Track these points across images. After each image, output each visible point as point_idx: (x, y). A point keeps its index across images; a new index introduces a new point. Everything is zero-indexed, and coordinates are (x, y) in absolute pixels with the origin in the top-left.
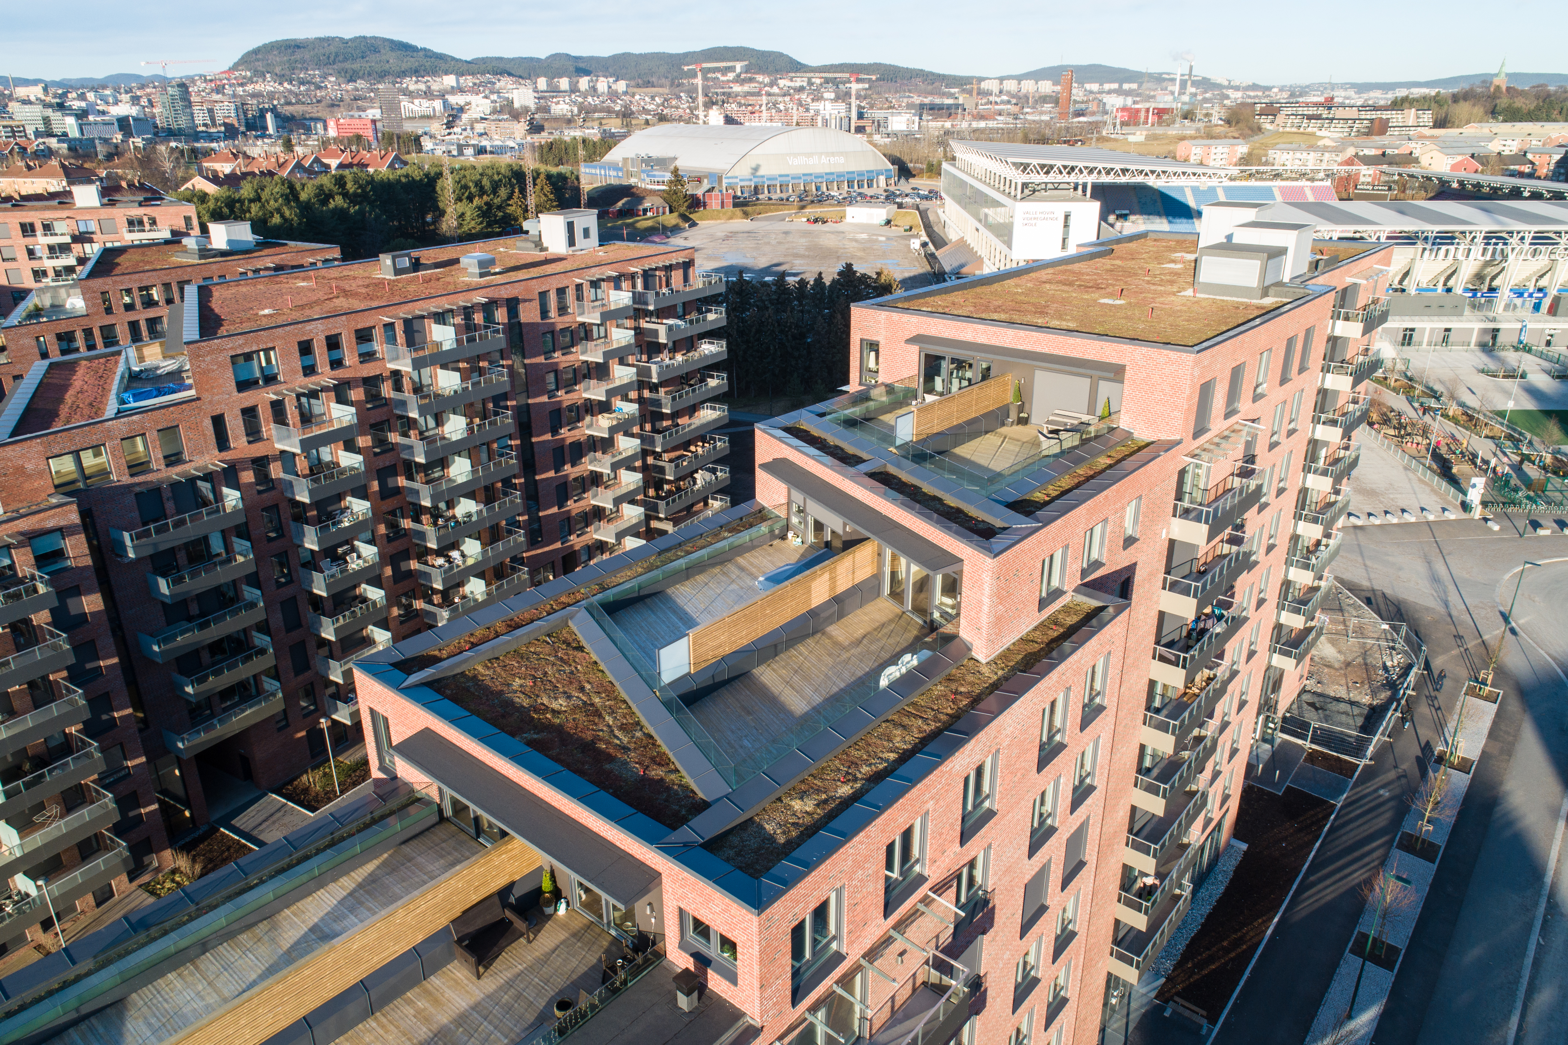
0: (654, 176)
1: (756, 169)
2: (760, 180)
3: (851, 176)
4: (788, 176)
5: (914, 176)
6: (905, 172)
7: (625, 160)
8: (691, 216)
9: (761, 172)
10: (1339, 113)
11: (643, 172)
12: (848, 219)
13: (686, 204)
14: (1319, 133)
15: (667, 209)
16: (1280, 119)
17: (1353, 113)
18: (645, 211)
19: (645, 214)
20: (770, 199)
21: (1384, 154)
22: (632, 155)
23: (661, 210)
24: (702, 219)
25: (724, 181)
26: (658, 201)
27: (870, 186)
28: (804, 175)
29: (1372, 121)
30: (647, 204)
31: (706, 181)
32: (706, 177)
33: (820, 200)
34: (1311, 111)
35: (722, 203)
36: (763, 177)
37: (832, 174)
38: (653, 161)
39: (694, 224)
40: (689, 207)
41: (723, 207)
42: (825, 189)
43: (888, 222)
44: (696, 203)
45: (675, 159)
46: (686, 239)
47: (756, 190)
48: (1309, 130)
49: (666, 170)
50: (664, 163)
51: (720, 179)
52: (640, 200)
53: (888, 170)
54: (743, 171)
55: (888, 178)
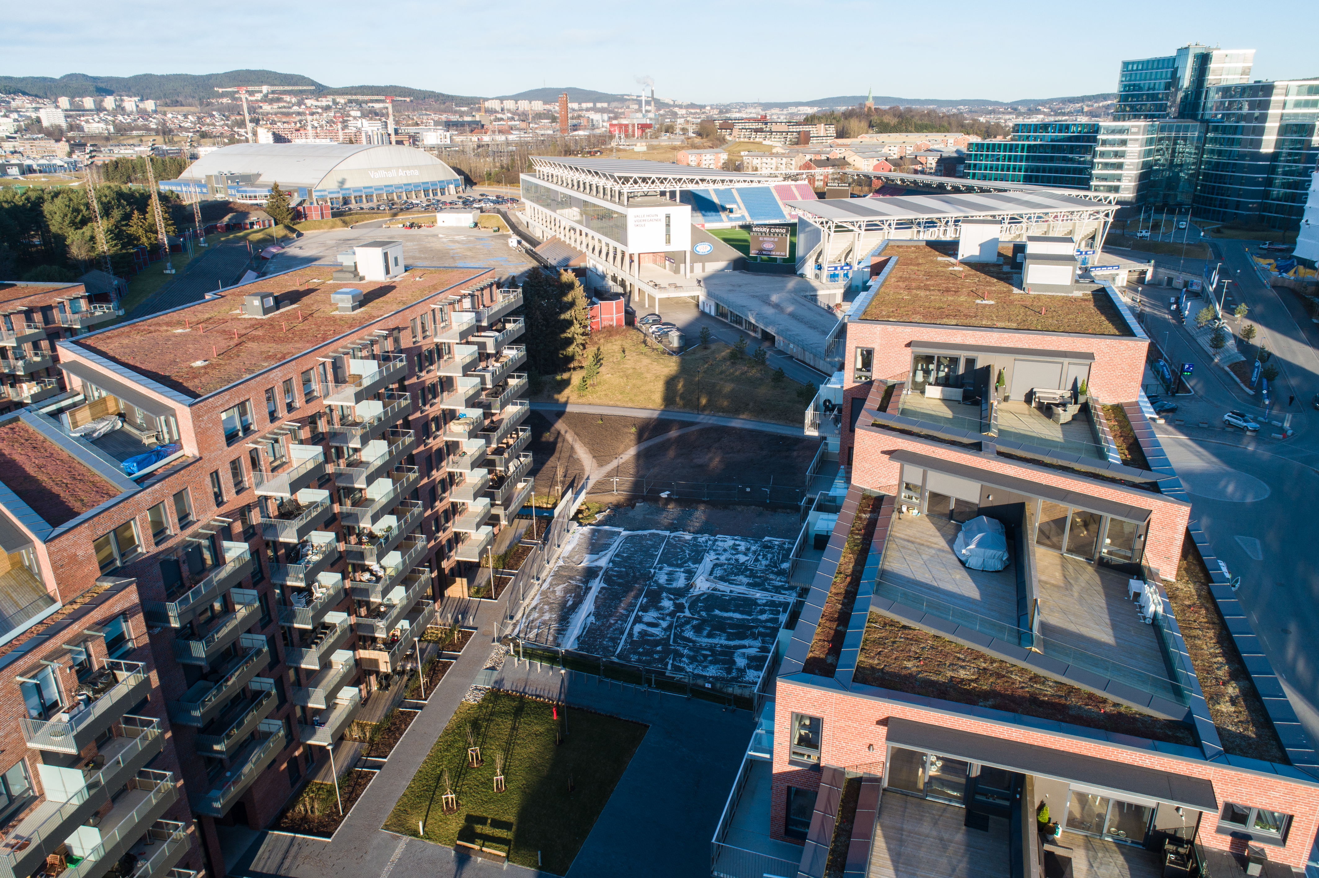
0: (245, 192)
1: (342, 182)
2: (347, 192)
3: (426, 186)
4: (371, 187)
5: (475, 184)
6: (469, 181)
7: (209, 177)
8: (295, 227)
9: (347, 186)
10: (774, 128)
11: (231, 188)
12: (439, 223)
13: (290, 216)
14: (764, 142)
15: (273, 222)
16: (736, 132)
17: (784, 128)
18: (252, 224)
19: (252, 227)
20: (362, 209)
21: (828, 159)
22: (214, 172)
23: (267, 222)
24: (305, 230)
25: (314, 194)
26: (263, 215)
27: (443, 194)
28: (386, 186)
29: (799, 133)
30: (253, 218)
31: (296, 194)
32: (295, 191)
33: (408, 208)
34: (755, 126)
35: (322, 214)
36: (349, 189)
37: (410, 184)
38: (237, 177)
39: (300, 235)
40: (292, 219)
41: (322, 217)
42: (405, 198)
43: (476, 225)
44: (298, 215)
45: (259, 175)
46: (301, 248)
47: (346, 201)
48: (757, 140)
49: (253, 185)
50: (249, 179)
51: (310, 192)
52: (245, 215)
53: (456, 180)
54: (331, 185)
55: (457, 187)
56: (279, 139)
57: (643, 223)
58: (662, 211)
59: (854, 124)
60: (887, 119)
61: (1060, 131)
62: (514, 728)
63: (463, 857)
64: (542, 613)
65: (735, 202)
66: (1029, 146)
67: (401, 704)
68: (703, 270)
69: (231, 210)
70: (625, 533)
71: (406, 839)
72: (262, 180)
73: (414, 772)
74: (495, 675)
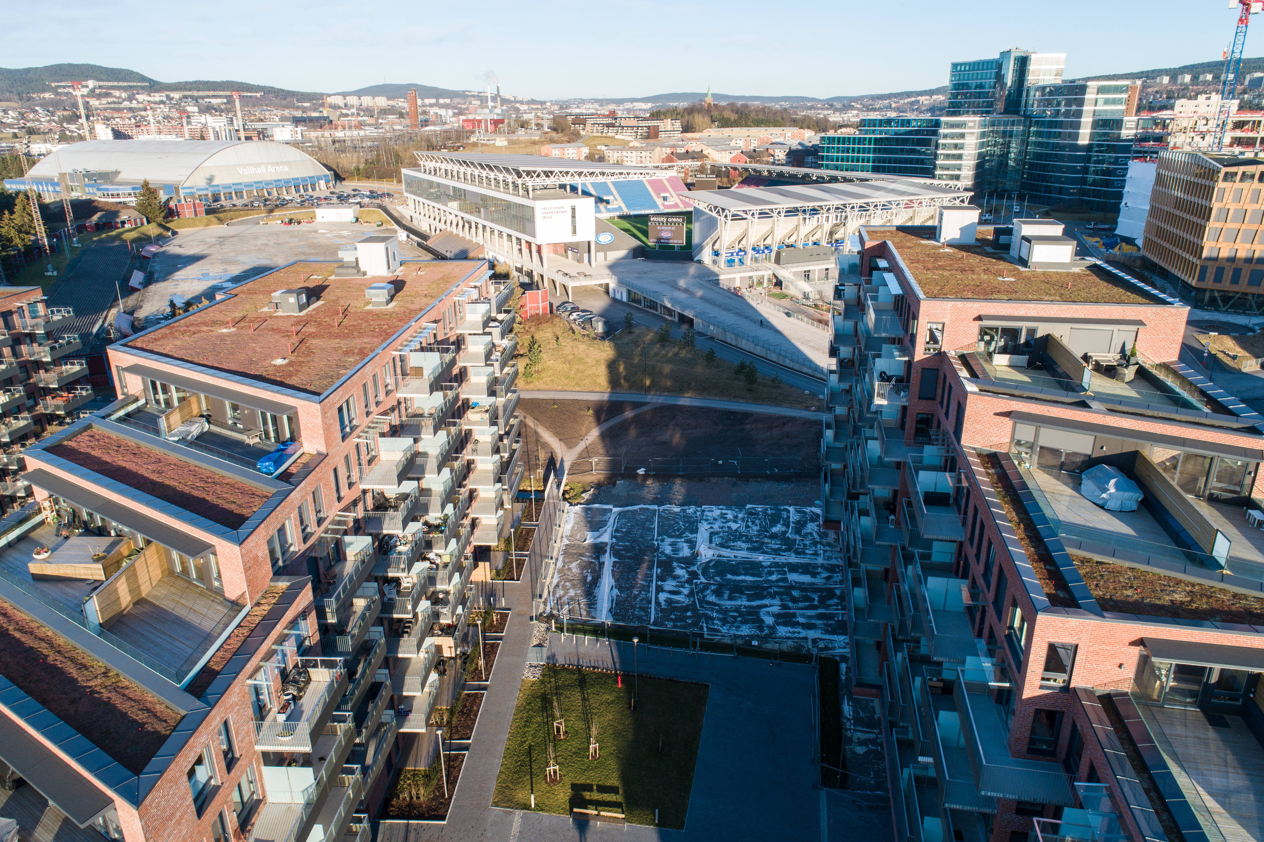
0: (107, 190)
1: (211, 179)
2: (216, 189)
3: (296, 182)
4: (241, 184)
5: (344, 179)
6: (338, 177)
7: (63, 175)
8: (168, 225)
9: (215, 182)
10: (623, 123)
11: (87, 186)
12: (319, 219)
13: (163, 214)
14: (617, 137)
15: (145, 220)
16: (588, 127)
17: (634, 123)
18: (123, 223)
19: (123, 226)
20: (234, 205)
21: (687, 152)
22: (68, 170)
23: (138, 221)
24: (179, 228)
25: (181, 191)
26: (135, 214)
27: (314, 189)
28: (255, 183)
29: (649, 127)
30: (124, 217)
31: (161, 192)
32: (161, 188)
33: (283, 204)
34: (606, 121)
35: (195, 211)
36: (218, 186)
37: (280, 180)
38: (94, 175)
39: (175, 233)
40: (165, 217)
41: (196, 215)
42: (276, 194)
43: (357, 220)
44: (170, 213)
45: (117, 173)
46: (180, 246)
47: (216, 199)
48: (609, 134)
49: (112, 183)
50: (107, 177)
51: (177, 189)
52: (116, 214)
53: (326, 176)
54: (199, 181)
55: (327, 182)
56: (118, 135)
57: (550, 215)
58: (567, 203)
59: (698, 119)
60: (728, 114)
61: (902, 126)
62: (584, 699)
63: (582, 823)
64: (567, 590)
65: (611, 194)
66: (876, 139)
67: (464, 687)
68: (606, 259)
69: (96, 210)
70: (615, 510)
71: (518, 814)
72: (121, 177)
73: (501, 749)
74: (545, 652)
